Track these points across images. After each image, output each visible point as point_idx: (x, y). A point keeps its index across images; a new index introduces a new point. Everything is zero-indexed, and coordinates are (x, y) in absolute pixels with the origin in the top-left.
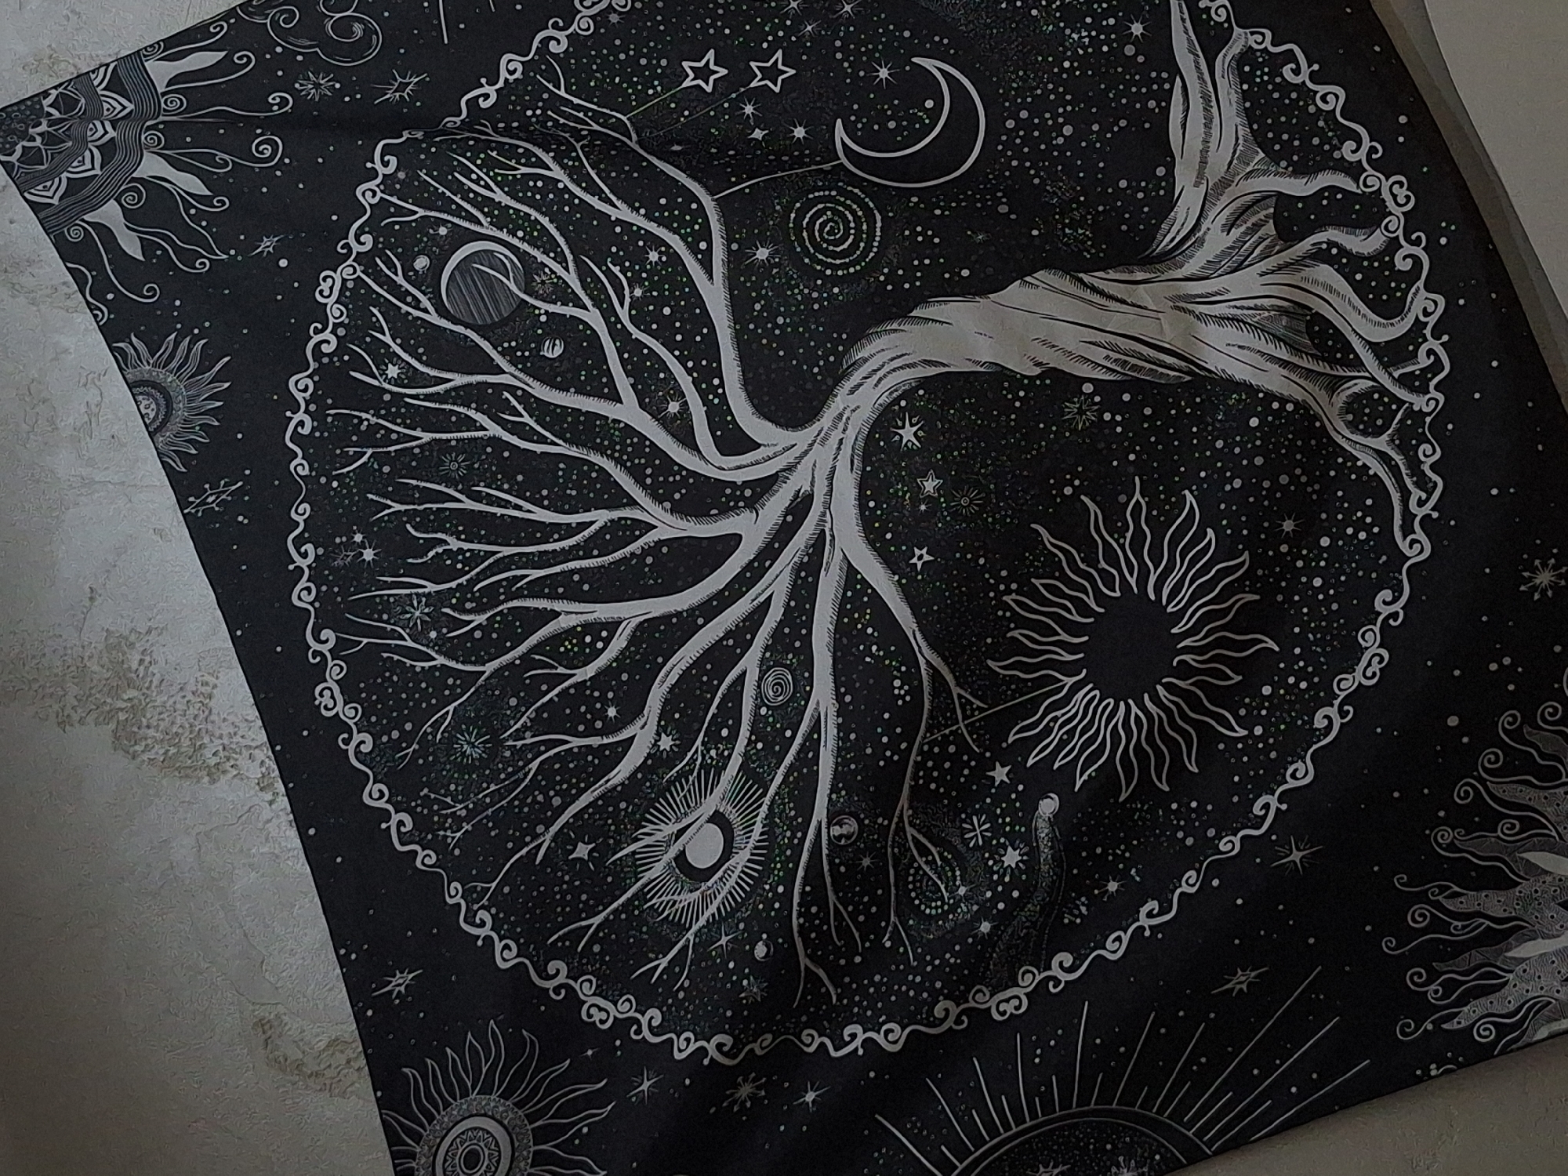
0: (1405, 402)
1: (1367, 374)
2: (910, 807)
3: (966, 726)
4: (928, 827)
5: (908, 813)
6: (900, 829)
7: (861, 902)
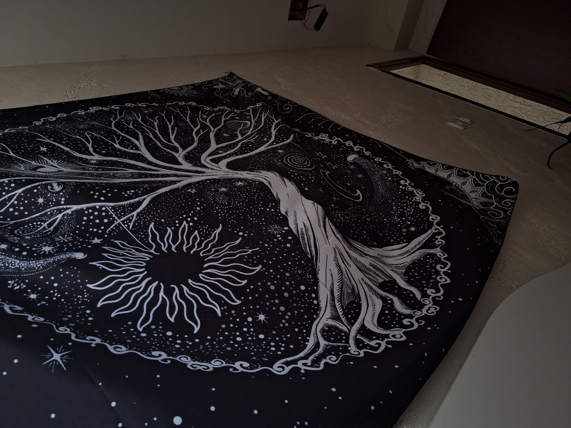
0: (349, 344)
1: (350, 328)
2: (72, 212)
3: (119, 224)
4: (63, 223)
5: (69, 212)
6: (60, 211)
7: (20, 206)
